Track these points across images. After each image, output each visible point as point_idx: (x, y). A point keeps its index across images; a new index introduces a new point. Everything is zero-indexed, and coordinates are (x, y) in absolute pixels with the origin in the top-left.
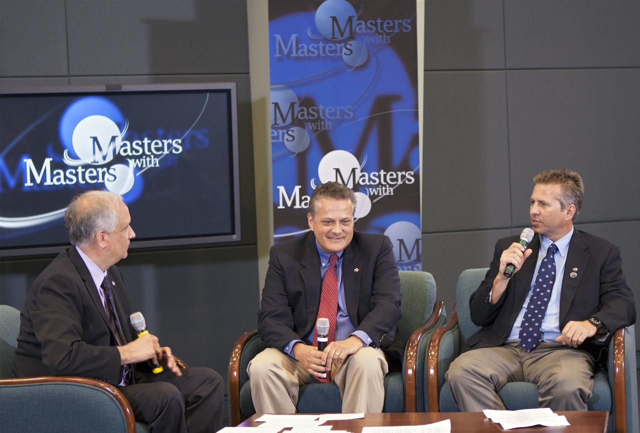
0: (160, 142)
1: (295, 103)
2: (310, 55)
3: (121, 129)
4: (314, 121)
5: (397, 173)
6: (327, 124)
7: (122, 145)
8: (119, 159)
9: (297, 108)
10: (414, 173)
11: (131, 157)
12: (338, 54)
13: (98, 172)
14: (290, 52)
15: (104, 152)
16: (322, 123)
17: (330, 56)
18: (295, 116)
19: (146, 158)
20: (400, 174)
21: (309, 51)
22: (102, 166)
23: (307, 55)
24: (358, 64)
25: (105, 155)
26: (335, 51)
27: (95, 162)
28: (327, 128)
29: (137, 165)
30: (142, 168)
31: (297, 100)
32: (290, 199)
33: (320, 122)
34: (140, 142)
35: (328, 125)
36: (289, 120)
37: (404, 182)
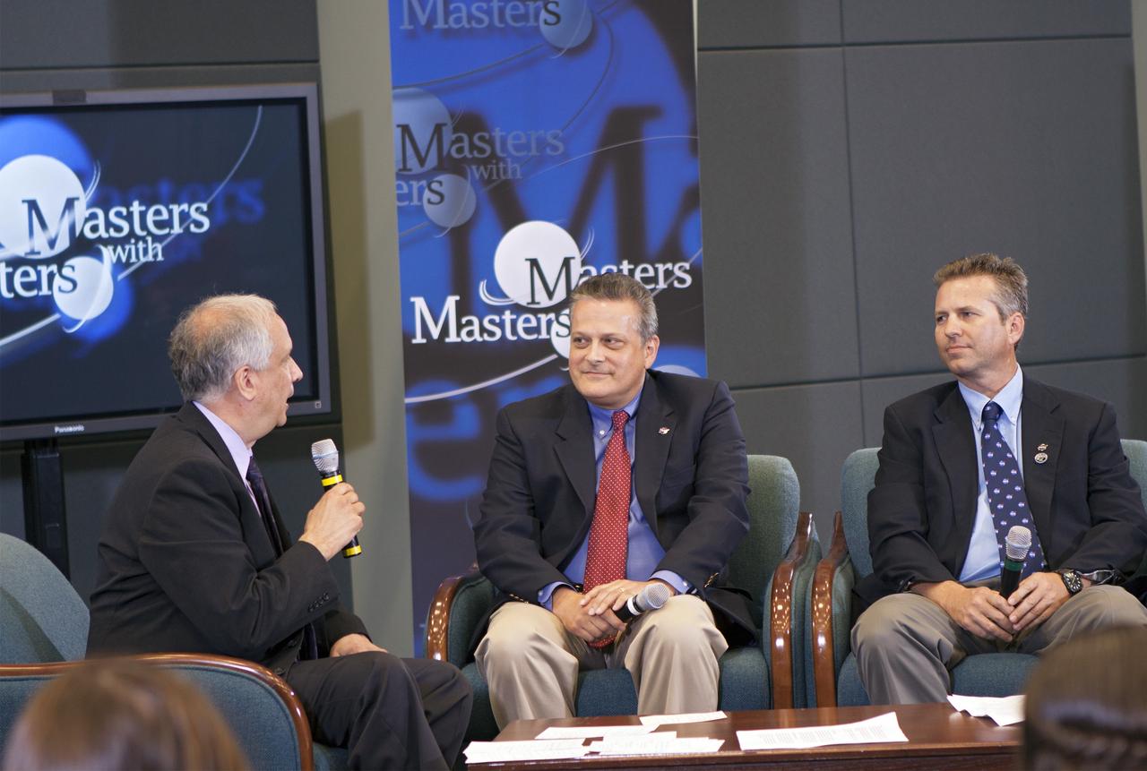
0: (163, 209)
1: (445, 125)
2: (474, 24)
3: (85, 184)
4: (485, 162)
5: (657, 265)
6: (510, 166)
7: (87, 215)
8: (82, 246)
9: (448, 136)
10: (691, 266)
11: (106, 242)
12: (532, 23)
13: (39, 274)
14: (432, 19)
15: (52, 232)
16: (501, 165)
17: (514, 28)
18: (445, 153)
19: (136, 244)
20: (661, 268)
21: (470, 17)
22: (47, 262)
23: (467, 26)
24: (571, 43)
25: (53, 236)
26: (525, 17)
27: (33, 252)
28: (510, 176)
29: (119, 258)
30: (128, 264)
31: (447, 120)
32: (436, 323)
33: (497, 164)
34: (124, 211)
35: (513, 170)
36: (432, 161)
37: (671, 285)
